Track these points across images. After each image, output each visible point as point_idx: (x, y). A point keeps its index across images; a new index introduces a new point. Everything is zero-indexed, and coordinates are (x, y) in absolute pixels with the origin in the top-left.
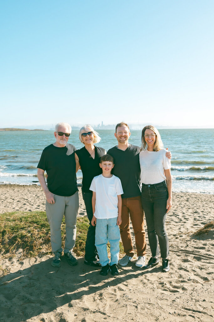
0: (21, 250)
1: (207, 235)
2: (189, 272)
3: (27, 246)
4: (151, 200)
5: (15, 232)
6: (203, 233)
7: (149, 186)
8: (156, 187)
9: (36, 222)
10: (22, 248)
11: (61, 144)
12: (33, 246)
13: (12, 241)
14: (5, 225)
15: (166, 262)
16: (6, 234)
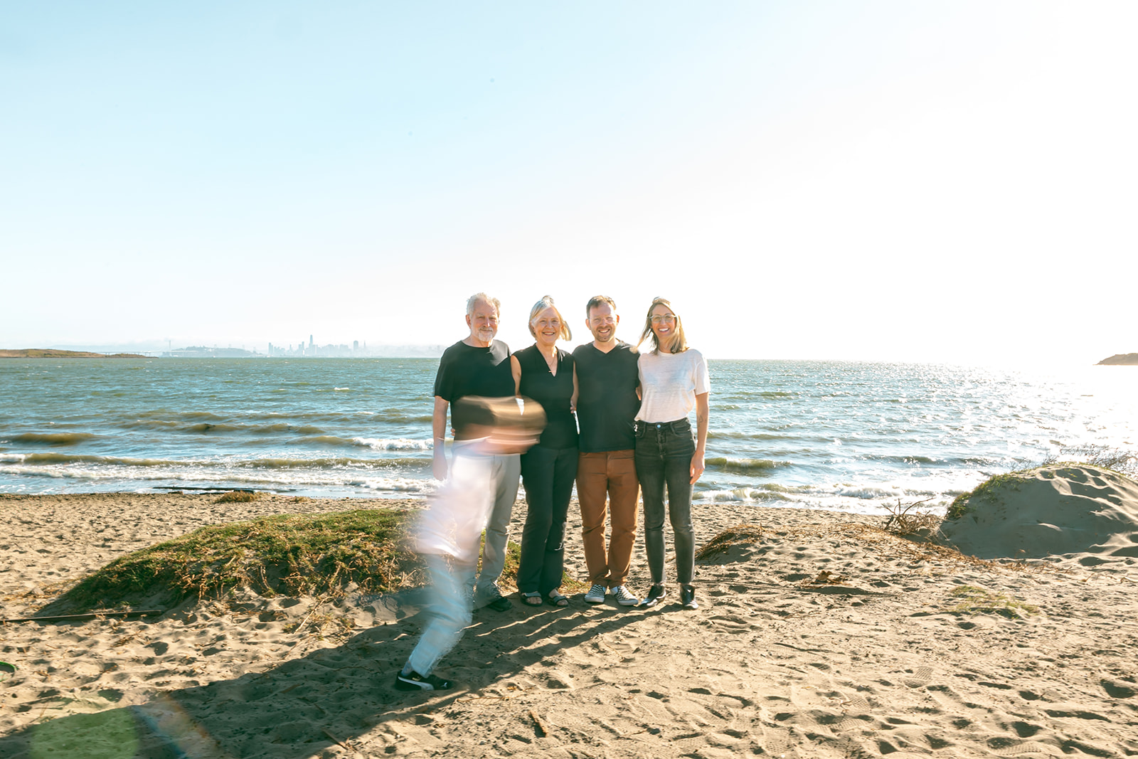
0: (354, 585)
1: (726, 554)
2: (739, 607)
3: (366, 575)
4: (661, 456)
6: (713, 552)
7: (659, 426)
8: (674, 429)
9: (363, 530)
10: (354, 581)
11: (481, 339)
12: (380, 576)
13: (327, 566)
15: (690, 591)
16: (301, 555)
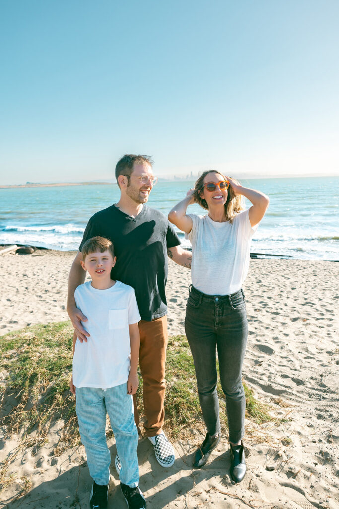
0: (60, 424)
5: (55, 375)
7: (218, 299)
10: (63, 418)
14: (39, 357)
15: (238, 451)
